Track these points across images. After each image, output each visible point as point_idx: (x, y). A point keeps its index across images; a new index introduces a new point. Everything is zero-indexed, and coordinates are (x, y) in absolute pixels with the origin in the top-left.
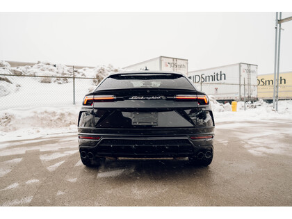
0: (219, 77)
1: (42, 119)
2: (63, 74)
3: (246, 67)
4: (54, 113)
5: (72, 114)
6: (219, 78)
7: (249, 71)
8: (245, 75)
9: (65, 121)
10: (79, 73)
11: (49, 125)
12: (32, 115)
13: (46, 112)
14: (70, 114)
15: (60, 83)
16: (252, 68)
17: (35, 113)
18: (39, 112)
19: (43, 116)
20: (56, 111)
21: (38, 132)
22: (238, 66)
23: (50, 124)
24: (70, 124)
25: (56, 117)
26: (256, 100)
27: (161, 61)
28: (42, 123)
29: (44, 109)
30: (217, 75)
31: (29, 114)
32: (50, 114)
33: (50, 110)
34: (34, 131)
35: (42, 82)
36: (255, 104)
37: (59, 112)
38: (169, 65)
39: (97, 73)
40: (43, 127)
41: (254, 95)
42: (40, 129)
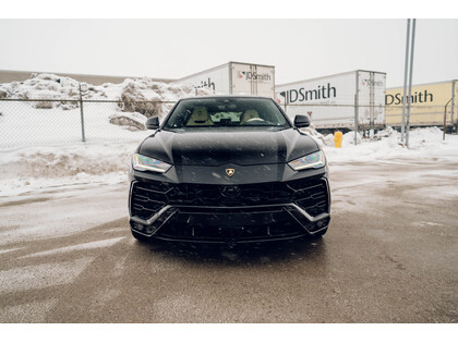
0: (326, 92)
1: (34, 165)
2: (71, 94)
3: (367, 76)
4: (51, 156)
5: (81, 157)
6: (326, 95)
7: (372, 83)
8: (365, 90)
9: (69, 167)
10: (96, 92)
11: (45, 174)
12: (18, 159)
13: (39, 154)
14: (76, 157)
15: (66, 109)
16: (377, 78)
17: (23, 155)
18: (28, 154)
19: (34, 160)
20: (54, 153)
21: (28, 184)
22: (354, 76)
23: (46, 172)
24: (78, 171)
25: (55, 162)
26: (382, 127)
27: (231, 69)
28: (34, 171)
29: (35, 150)
30: (323, 89)
31: (13, 157)
32: (44, 156)
33: (46, 150)
34: (22, 183)
35: (38, 107)
36: (379, 133)
37: (59, 153)
38: (244, 76)
39: (122, 91)
40: (36, 177)
41: (379, 121)
42: (31, 180)
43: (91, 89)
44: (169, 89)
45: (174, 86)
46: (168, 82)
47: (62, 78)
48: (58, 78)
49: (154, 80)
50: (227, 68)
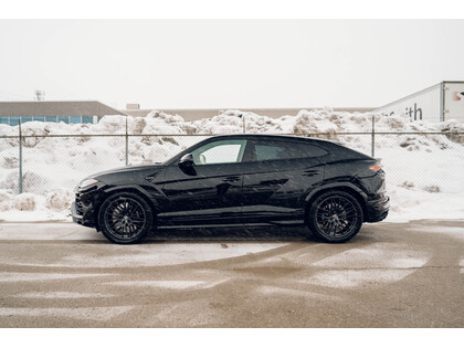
10: (273, 125)
27: (443, 91)
38: (463, 98)
39: (295, 123)
43: (269, 123)
44: (352, 119)
45: (358, 115)
46: (351, 111)
47: (243, 114)
48: (241, 113)
49: (335, 110)
50: (439, 90)
